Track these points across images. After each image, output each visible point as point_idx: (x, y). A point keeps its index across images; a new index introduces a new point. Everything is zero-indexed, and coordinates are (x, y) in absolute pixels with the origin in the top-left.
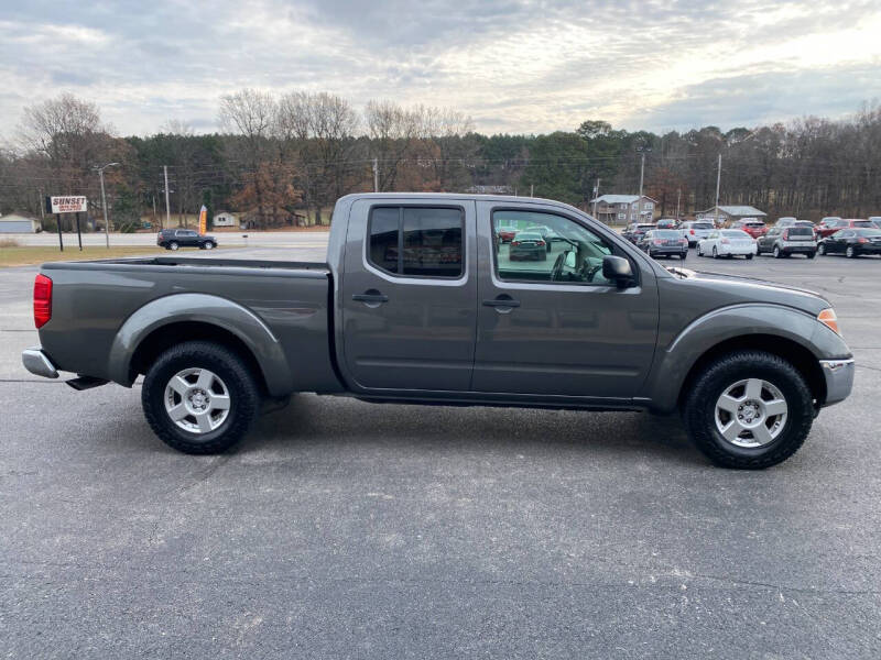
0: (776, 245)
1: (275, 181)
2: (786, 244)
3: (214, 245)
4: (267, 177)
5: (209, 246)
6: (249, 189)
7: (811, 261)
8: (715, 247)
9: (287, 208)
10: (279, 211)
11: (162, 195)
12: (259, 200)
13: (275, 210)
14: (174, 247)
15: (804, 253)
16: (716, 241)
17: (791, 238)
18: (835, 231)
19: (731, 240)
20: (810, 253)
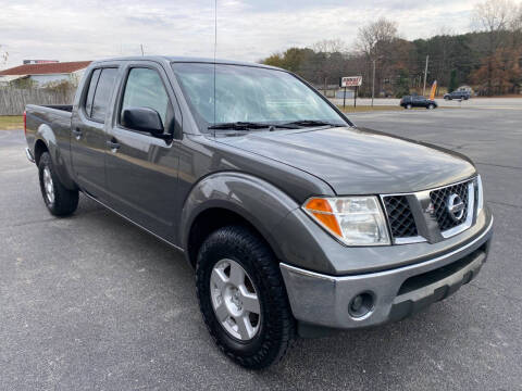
1: (505, 61)
3: (435, 106)
4: (499, 59)
5: (431, 107)
6: (483, 69)
9: (511, 81)
10: (505, 83)
11: (423, 74)
12: (490, 76)
13: (501, 82)
14: (409, 107)
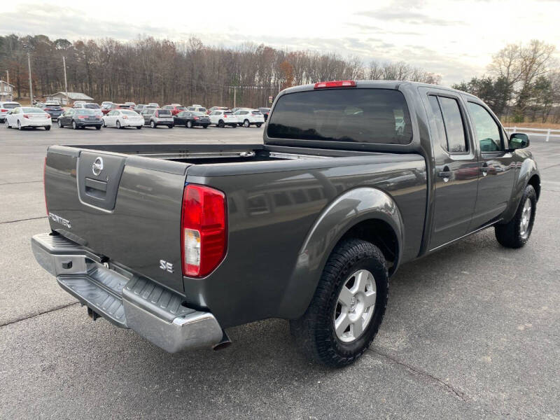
0: (152, 120)
2: (158, 120)
7: (171, 130)
8: (118, 121)
15: (167, 125)
16: (119, 117)
17: (161, 115)
18: (178, 112)
19: (129, 117)
20: (171, 126)
